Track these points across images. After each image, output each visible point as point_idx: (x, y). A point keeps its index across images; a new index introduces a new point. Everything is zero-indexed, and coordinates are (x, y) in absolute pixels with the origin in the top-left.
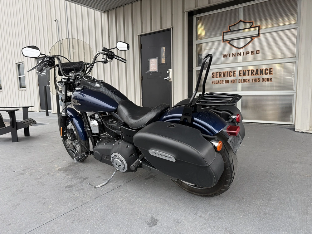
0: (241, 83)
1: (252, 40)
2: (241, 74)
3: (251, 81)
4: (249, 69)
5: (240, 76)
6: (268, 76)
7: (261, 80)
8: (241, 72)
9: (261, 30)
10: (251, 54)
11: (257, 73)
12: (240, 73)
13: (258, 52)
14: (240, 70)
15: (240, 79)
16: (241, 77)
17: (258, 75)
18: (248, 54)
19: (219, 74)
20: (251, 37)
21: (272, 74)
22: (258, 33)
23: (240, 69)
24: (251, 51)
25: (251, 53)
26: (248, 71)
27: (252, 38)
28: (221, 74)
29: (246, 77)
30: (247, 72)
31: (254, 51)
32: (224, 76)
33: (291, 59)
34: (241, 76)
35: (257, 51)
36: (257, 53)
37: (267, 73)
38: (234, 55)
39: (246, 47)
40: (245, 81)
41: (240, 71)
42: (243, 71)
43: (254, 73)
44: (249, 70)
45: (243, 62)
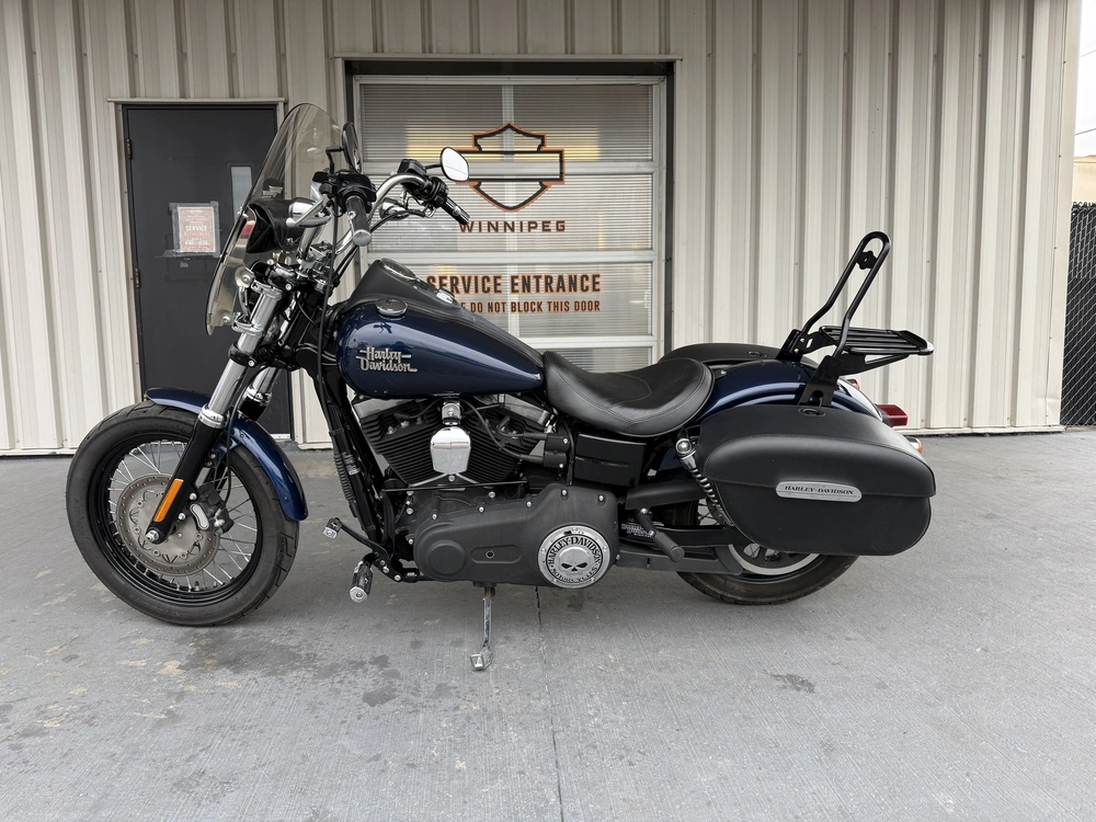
0: (517, 314)
1: (544, 188)
2: (516, 288)
3: (544, 307)
4: (538, 273)
5: (513, 291)
6: (590, 296)
7: (572, 306)
8: (516, 281)
9: (566, 165)
10: (544, 230)
11: (561, 287)
12: (513, 284)
13: (561, 226)
14: (515, 274)
15: (516, 301)
16: (517, 295)
17: (564, 290)
18: (535, 228)
19: (452, 282)
20: (540, 181)
21: (598, 290)
22: (558, 171)
23: (513, 271)
24: (544, 223)
25: (544, 226)
26: (538, 278)
27: (544, 183)
28: (457, 282)
29: (532, 296)
30: (533, 282)
31: (549, 222)
32: (467, 291)
33: (641, 253)
34: (517, 291)
35: (558, 222)
36: (558, 230)
37: (587, 287)
38: (493, 227)
39: (527, 208)
40: (528, 307)
41: (513, 278)
42: (524, 277)
43: (554, 285)
44: (540, 277)
45: (519, 251)
